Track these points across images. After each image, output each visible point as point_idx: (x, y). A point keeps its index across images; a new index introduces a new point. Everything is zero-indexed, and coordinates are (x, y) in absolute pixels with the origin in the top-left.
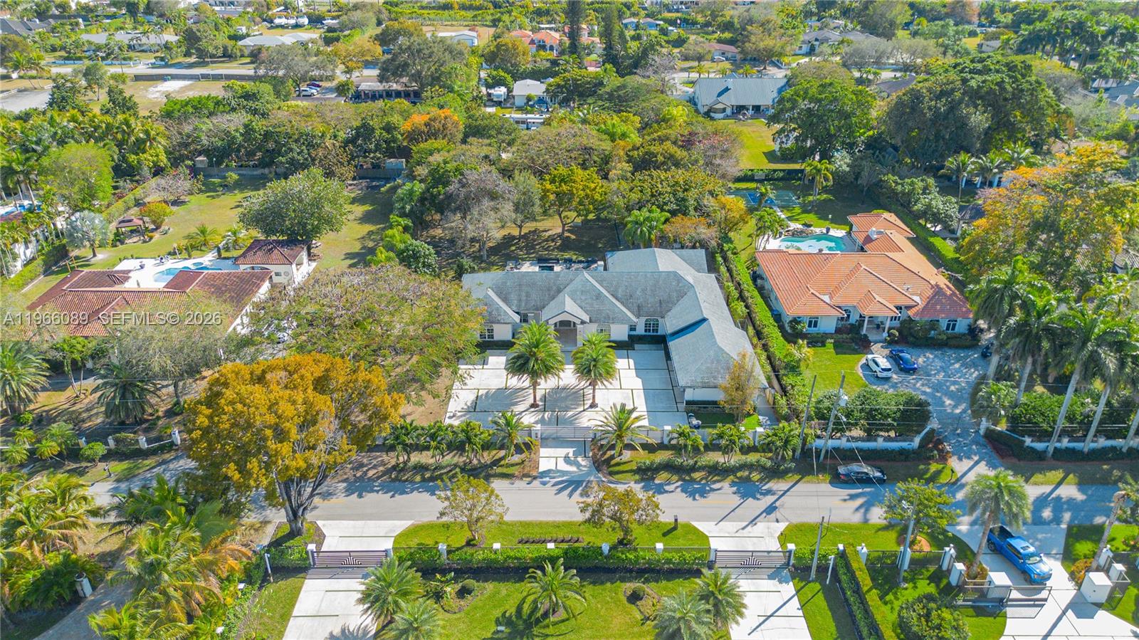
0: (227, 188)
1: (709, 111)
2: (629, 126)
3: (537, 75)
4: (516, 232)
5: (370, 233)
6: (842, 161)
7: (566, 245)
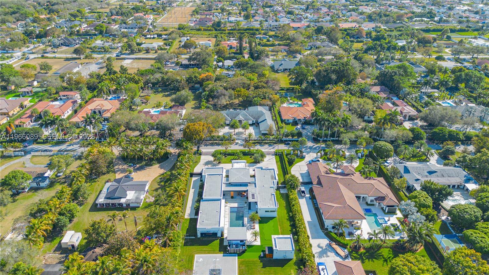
0: (158, 92)
1: (277, 70)
2: (255, 77)
3: (230, 58)
4: (228, 103)
5: (195, 103)
6: (304, 86)
7: (240, 105)
